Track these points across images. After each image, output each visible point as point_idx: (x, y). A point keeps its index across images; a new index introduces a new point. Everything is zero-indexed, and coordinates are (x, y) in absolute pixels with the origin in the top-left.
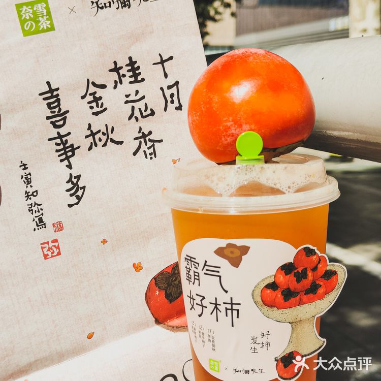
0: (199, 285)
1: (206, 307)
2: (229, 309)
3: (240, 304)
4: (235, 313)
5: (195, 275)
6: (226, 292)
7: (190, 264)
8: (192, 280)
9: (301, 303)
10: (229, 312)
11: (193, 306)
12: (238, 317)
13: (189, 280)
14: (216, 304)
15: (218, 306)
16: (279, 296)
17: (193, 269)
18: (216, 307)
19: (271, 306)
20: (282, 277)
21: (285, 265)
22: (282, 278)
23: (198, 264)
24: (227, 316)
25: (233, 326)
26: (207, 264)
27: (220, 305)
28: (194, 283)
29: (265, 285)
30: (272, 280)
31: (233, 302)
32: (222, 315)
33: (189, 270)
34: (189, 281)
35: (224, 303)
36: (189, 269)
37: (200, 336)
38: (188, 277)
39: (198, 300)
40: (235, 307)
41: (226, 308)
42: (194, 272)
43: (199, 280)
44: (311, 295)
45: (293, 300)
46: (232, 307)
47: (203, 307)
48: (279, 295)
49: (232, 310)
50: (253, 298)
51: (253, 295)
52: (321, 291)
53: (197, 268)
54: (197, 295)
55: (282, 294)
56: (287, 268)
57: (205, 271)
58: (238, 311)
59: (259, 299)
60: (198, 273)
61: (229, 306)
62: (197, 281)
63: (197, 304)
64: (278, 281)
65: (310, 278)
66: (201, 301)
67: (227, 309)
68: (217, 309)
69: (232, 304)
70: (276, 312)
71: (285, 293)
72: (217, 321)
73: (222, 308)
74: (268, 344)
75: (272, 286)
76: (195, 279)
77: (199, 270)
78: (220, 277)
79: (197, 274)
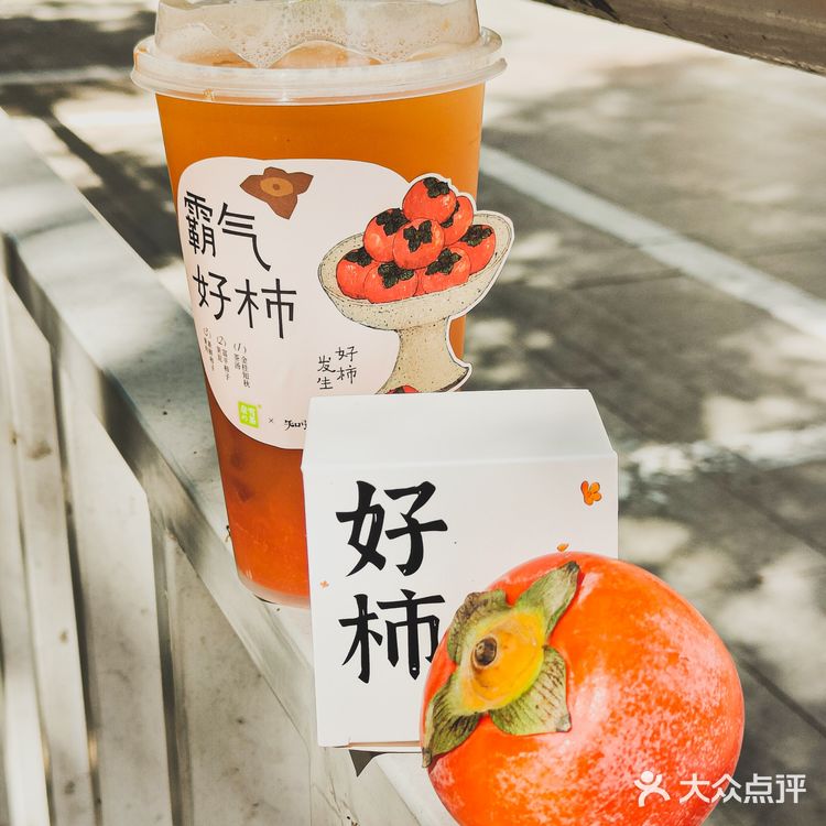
0: (214, 255)
1: (229, 300)
2: (273, 303)
3: (294, 293)
4: (285, 309)
5: (205, 234)
6: (267, 267)
7: (194, 211)
8: (201, 244)
9: (418, 291)
10: (274, 308)
11: (204, 297)
12: (291, 319)
13: (194, 244)
14: (248, 293)
15: (252, 297)
16: (374, 276)
18: (248, 299)
19: (358, 298)
20: (378, 239)
21: (385, 213)
22: (378, 241)
24: (269, 316)
25: (281, 336)
27: (256, 294)
28: (203, 251)
29: (344, 254)
30: (358, 244)
31: (281, 289)
32: (260, 314)
34: (196, 247)
35: (264, 291)
36: (194, 221)
37: (220, 359)
38: (193, 238)
39: (213, 284)
40: (284, 298)
41: (268, 300)
42: (204, 228)
43: (212, 243)
44: (439, 276)
45: (401, 285)
46: (279, 298)
47: (223, 298)
48: (372, 274)
49: (279, 303)
50: (321, 281)
51: (320, 275)
52: (460, 267)
53: (208, 220)
54: (210, 274)
55: (380, 274)
56: (389, 221)
58: (291, 305)
59: (332, 283)
60: (212, 231)
61: (273, 297)
62: (209, 246)
63: (212, 293)
64: (371, 248)
65: (437, 242)
66: (219, 286)
67: (269, 303)
68: (251, 302)
69: (278, 292)
70: (366, 310)
71: (387, 270)
72: (251, 327)
73: (260, 300)
74: (352, 372)
75: (360, 256)
76: (206, 241)
77: (213, 224)
78: (254, 237)
79: (210, 233)
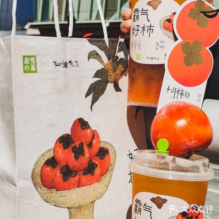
17: (139, 206)
23: (142, 204)
26: (146, 205)
33: (136, 206)
57: (144, 208)
